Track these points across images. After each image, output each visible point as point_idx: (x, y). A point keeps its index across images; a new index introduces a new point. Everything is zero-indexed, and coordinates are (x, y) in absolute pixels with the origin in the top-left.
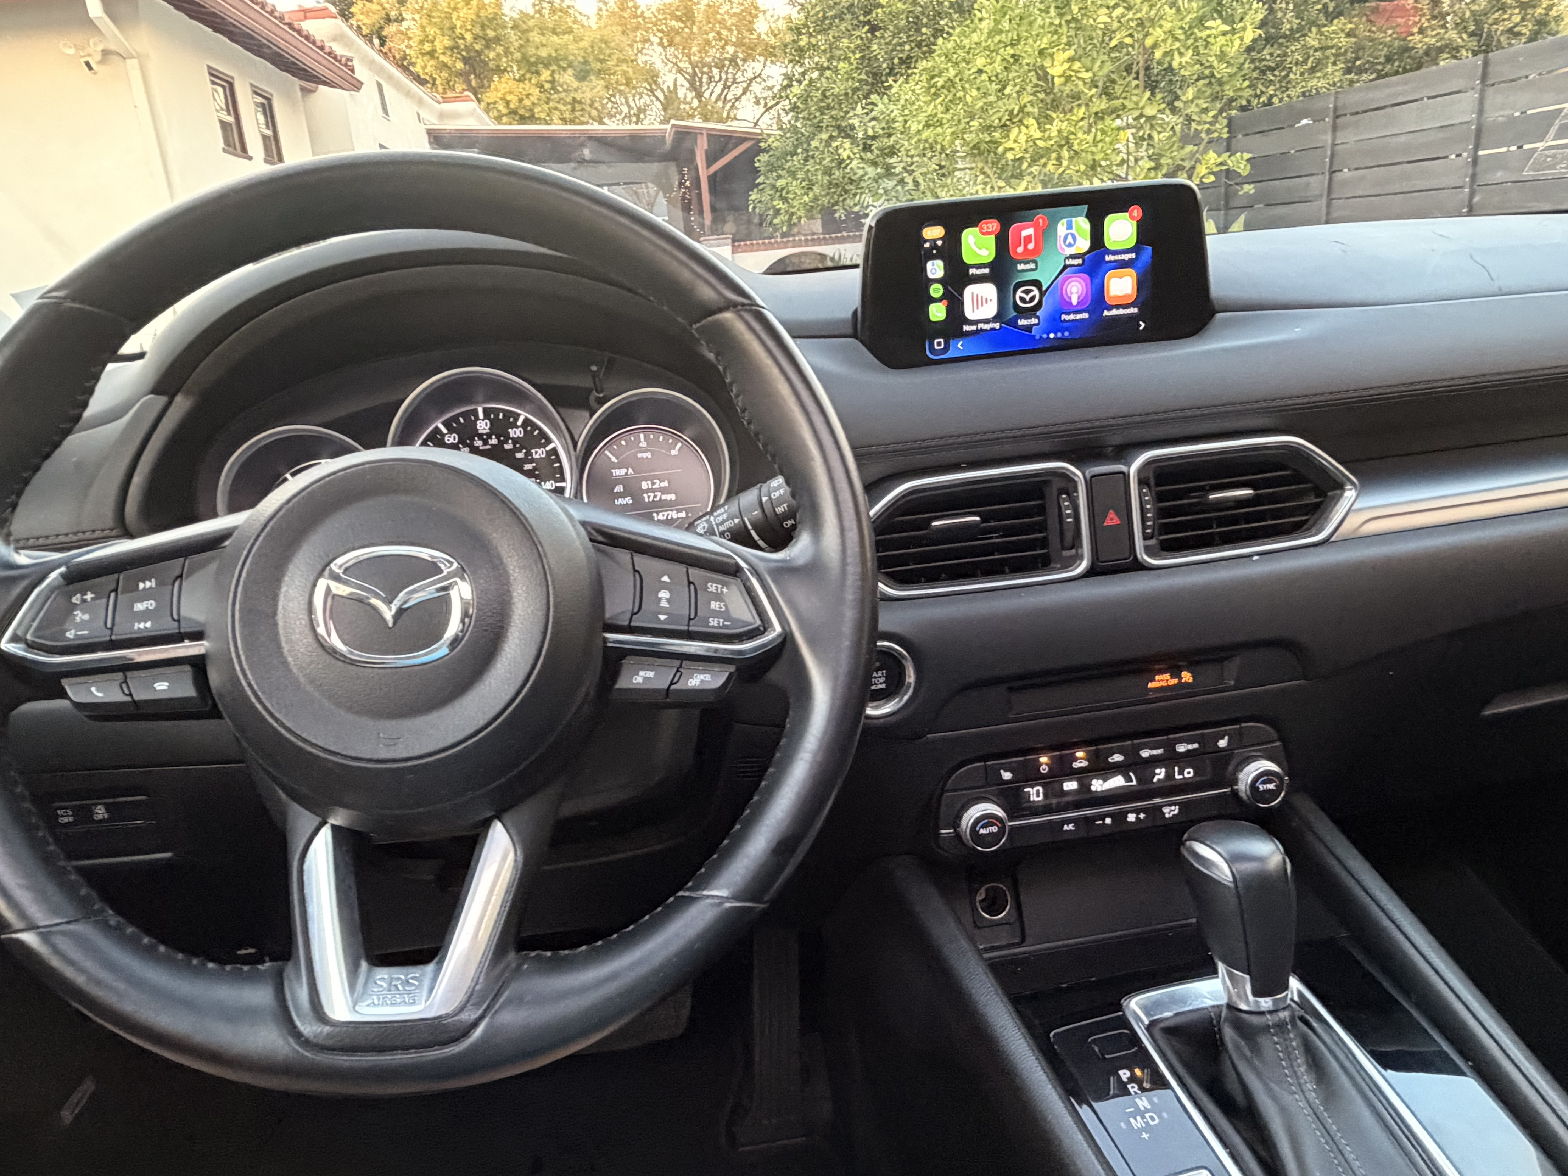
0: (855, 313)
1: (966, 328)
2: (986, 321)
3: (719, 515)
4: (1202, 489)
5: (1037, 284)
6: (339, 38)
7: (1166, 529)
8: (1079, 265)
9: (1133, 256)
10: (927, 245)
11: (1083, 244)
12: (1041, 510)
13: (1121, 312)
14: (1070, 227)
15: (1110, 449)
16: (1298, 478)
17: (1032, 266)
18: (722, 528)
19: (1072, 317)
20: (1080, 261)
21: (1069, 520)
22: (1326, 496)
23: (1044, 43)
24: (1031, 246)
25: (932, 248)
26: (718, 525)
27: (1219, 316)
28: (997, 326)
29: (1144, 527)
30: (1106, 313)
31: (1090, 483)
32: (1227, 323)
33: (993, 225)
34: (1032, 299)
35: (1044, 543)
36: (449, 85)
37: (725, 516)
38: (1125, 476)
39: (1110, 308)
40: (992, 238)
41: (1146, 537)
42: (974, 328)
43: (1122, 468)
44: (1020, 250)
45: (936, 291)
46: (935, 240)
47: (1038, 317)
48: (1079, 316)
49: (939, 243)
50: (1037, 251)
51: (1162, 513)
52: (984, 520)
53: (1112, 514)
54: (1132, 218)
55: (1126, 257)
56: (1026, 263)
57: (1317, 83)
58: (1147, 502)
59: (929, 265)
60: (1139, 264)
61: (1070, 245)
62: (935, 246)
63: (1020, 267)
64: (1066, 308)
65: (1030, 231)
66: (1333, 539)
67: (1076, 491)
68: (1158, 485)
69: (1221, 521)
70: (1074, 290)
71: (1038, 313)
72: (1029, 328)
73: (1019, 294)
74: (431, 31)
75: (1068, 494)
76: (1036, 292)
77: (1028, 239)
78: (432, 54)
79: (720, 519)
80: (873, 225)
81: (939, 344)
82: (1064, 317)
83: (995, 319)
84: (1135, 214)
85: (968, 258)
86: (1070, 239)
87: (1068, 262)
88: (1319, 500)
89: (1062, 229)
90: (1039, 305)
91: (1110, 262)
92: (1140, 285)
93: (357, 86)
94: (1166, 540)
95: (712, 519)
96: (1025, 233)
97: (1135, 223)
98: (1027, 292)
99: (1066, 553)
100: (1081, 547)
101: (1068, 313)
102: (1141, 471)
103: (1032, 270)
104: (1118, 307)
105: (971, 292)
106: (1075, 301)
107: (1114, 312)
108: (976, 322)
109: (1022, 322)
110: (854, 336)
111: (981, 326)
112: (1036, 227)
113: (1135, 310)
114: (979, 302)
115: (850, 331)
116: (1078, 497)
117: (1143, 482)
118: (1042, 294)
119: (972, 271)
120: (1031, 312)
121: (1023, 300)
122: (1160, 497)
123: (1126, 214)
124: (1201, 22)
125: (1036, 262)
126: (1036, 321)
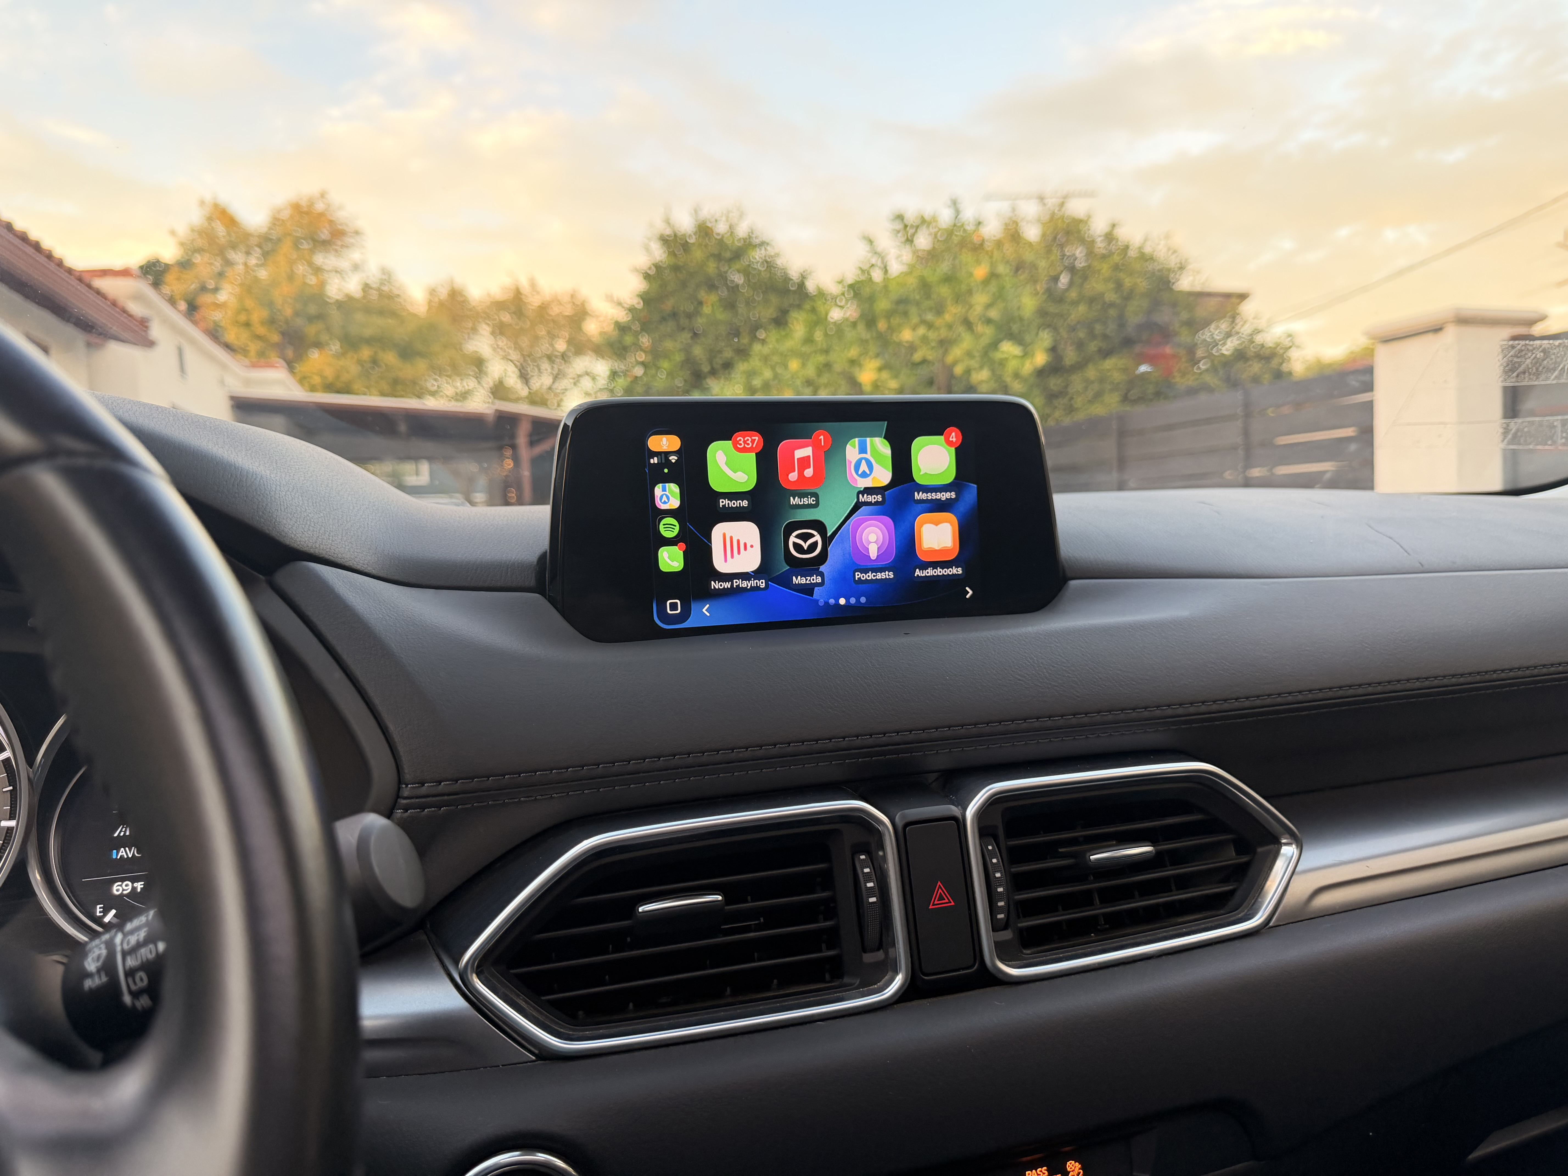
0: (543, 557)
1: (715, 585)
2: (745, 576)
3: (132, 932)
4: (1074, 842)
5: (819, 526)
6: (138, 297)
7: (1026, 909)
8: (877, 503)
9: (953, 495)
10: (654, 461)
11: (883, 476)
12: (827, 880)
13: (939, 572)
14: (863, 449)
15: (933, 776)
16: (1211, 826)
17: (811, 501)
18: (131, 962)
19: (870, 576)
20: (879, 498)
21: (873, 900)
22: (1255, 852)
23: (853, 352)
24: (809, 472)
25: (660, 466)
26: (125, 954)
27: (1073, 583)
28: (762, 584)
29: (992, 909)
30: (918, 573)
31: (903, 834)
32: (1085, 595)
33: (754, 440)
34: (814, 546)
35: (832, 937)
36: (261, 354)
37: (142, 934)
38: (959, 823)
39: (924, 566)
40: (752, 457)
41: (996, 927)
42: (727, 585)
43: (955, 810)
44: (793, 476)
45: (669, 528)
46: (667, 454)
47: (822, 575)
48: (880, 576)
49: (673, 459)
50: (819, 478)
51: (1018, 882)
52: (727, 901)
53: (940, 889)
54: (949, 443)
55: (944, 496)
56: (802, 495)
57: (1098, 410)
58: (996, 867)
59: (658, 490)
60: (962, 507)
61: (864, 475)
62: (668, 463)
63: (795, 501)
64: (863, 564)
65: (807, 452)
66: (1271, 924)
67: (882, 847)
68: (1009, 835)
69: (1109, 896)
70: (873, 537)
71: (822, 568)
72: (808, 590)
73: (792, 539)
74: (249, 303)
75: (868, 853)
76: (817, 538)
77: (804, 462)
78: (247, 325)
79: (133, 940)
80: (570, 424)
81: (674, 607)
82: (858, 575)
83: (757, 574)
84: (953, 437)
85: (717, 483)
86: (864, 467)
87: (864, 498)
88: (1244, 859)
89: (852, 451)
90: (823, 557)
91: (921, 501)
92: (964, 534)
93: (150, 344)
94: (1029, 929)
95: (119, 938)
96: (799, 454)
97: (953, 450)
98: (805, 537)
99: (868, 958)
100: (893, 944)
101: (865, 571)
102: (983, 813)
103: (810, 506)
104: (935, 565)
105: (720, 532)
106: (873, 552)
107: (930, 572)
108: (730, 577)
109: (798, 580)
110: (539, 588)
111: (736, 582)
112: (816, 447)
113: (957, 571)
114: (734, 547)
115: (532, 582)
116: (884, 858)
117: (985, 831)
118: (827, 540)
119: (723, 502)
120: (813, 566)
121: (797, 547)
122: (1013, 856)
123: (941, 438)
124: (994, 345)
125: (815, 495)
126: (819, 580)
